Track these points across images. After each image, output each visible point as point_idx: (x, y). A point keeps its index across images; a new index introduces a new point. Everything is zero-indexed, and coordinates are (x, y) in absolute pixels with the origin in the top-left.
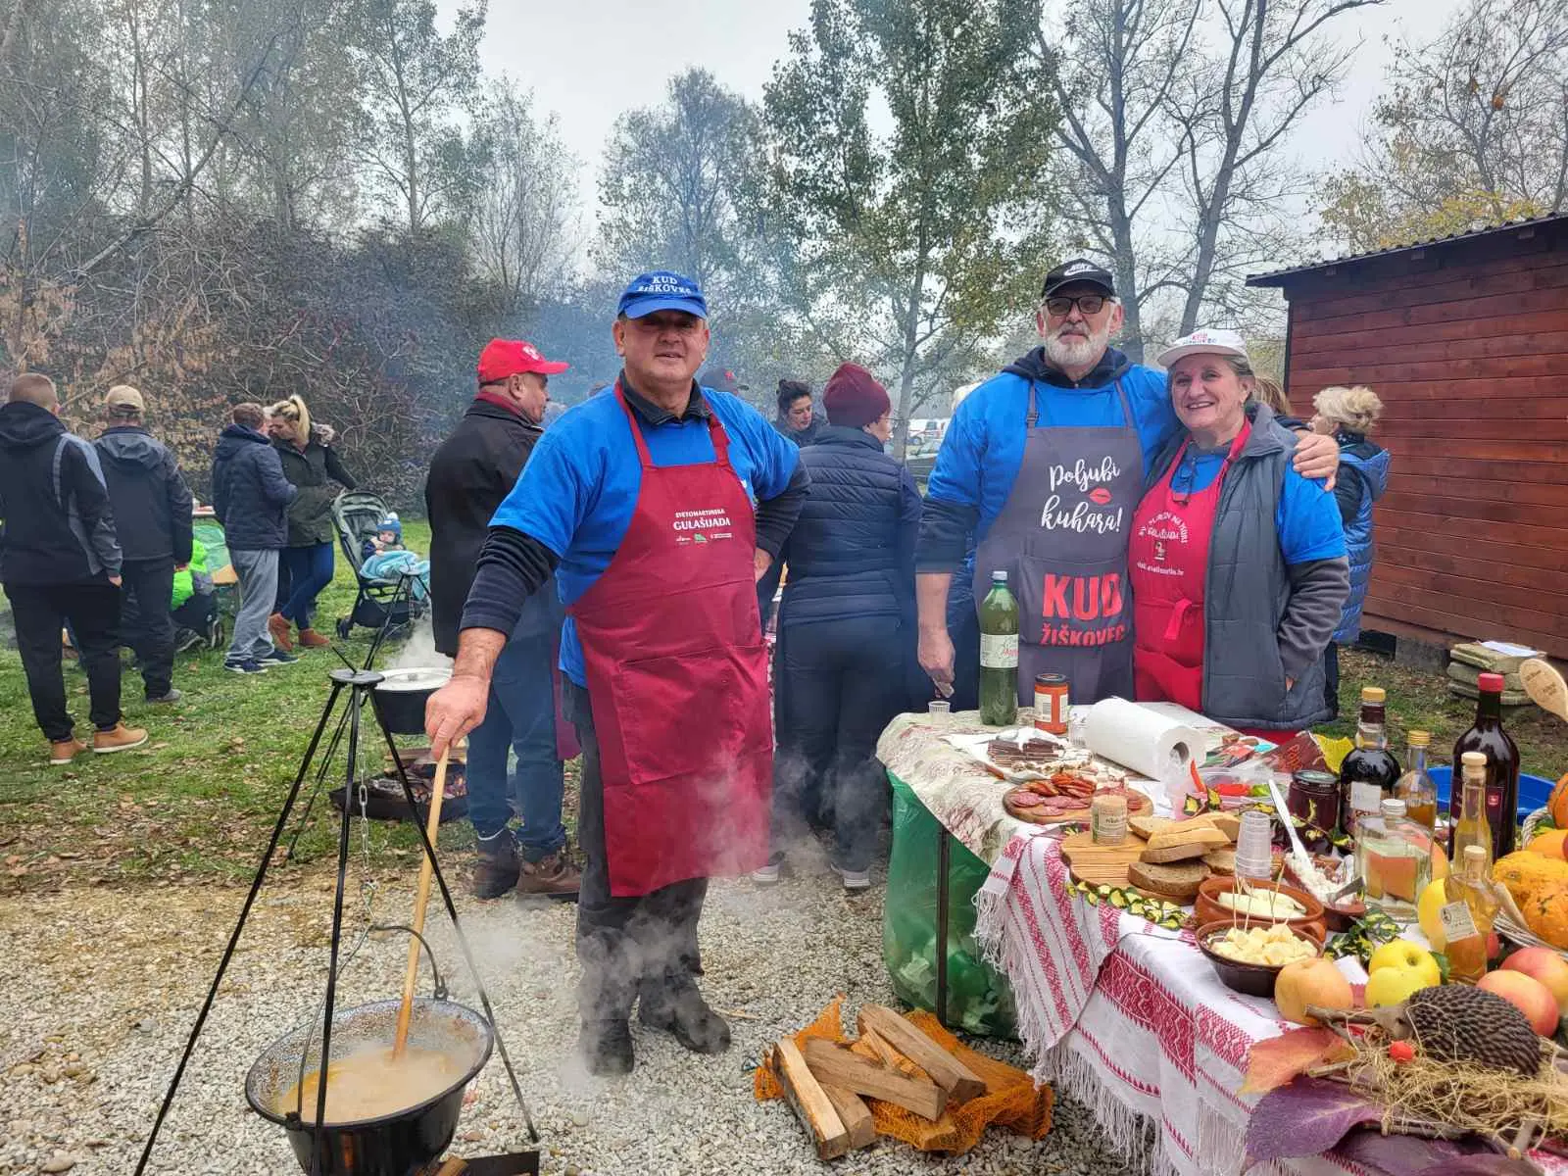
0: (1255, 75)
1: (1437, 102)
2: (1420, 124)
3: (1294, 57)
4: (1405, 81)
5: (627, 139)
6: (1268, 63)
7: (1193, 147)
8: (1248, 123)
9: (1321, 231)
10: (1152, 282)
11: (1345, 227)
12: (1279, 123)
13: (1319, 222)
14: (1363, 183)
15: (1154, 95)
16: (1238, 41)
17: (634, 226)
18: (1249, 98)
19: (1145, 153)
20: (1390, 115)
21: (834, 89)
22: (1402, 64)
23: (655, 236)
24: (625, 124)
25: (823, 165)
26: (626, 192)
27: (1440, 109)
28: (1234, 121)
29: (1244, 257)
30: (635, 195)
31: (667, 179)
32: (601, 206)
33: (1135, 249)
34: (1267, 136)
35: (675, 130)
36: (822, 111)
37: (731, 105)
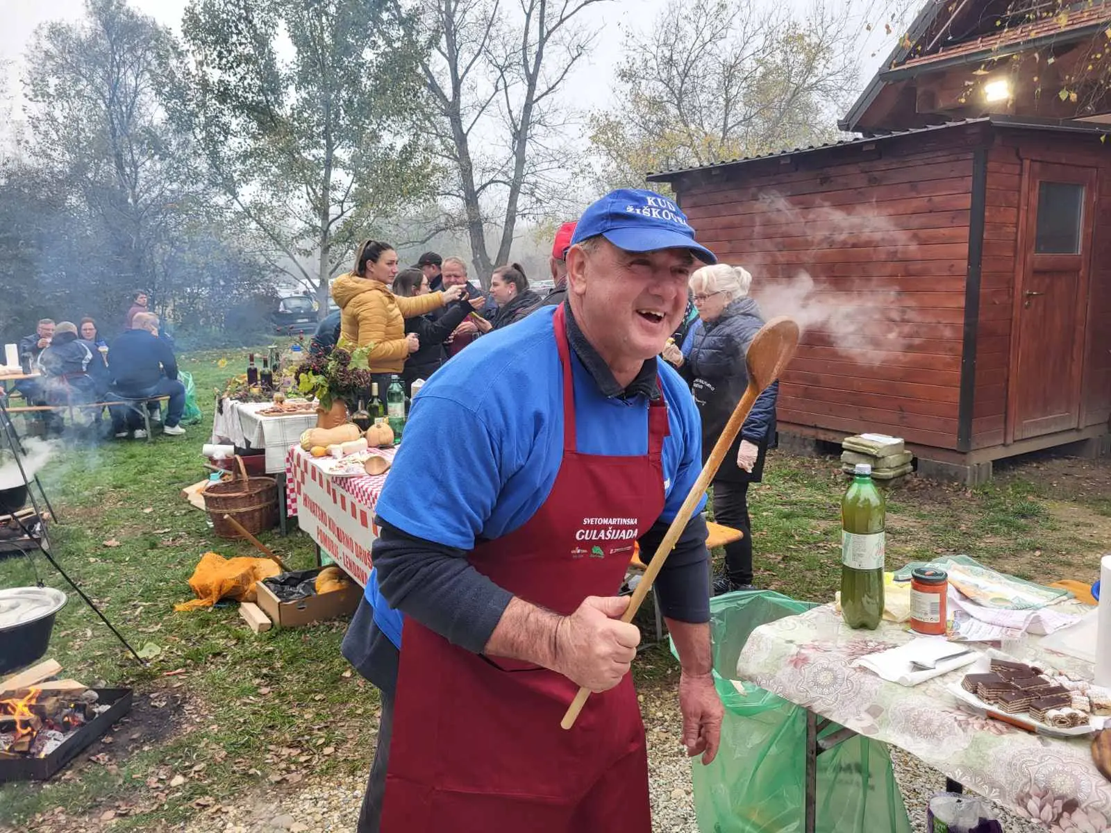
0: (542, 41)
1: (652, 68)
2: (644, 82)
3: (563, 31)
4: (631, 53)
5: (47, 45)
6: (549, 33)
7: (506, 87)
8: (540, 74)
9: (589, 150)
10: (485, 180)
11: (604, 147)
12: (560, 75)
13: (589, 143)
14: (612, 119)
15: (476, 48)
16: (529, 16)
17: (61, 120)
18: (539, 56)
19: (473, 88)
20: (626, 75)
21: (247, 16)
22: (630, 43)
23: (83, 130)
24: (45, 32)
25: (243, 78)
26: (51, 91)
27: (655, 73)
28: (531, 70)
29: (545, 165)
30: (62, 94)
31: (91, 81)
32: (26, 102)
33: (471, 156)
34: (553, 82)
35: (94, 41)
36: (237, 34)
37: (144, 25)
